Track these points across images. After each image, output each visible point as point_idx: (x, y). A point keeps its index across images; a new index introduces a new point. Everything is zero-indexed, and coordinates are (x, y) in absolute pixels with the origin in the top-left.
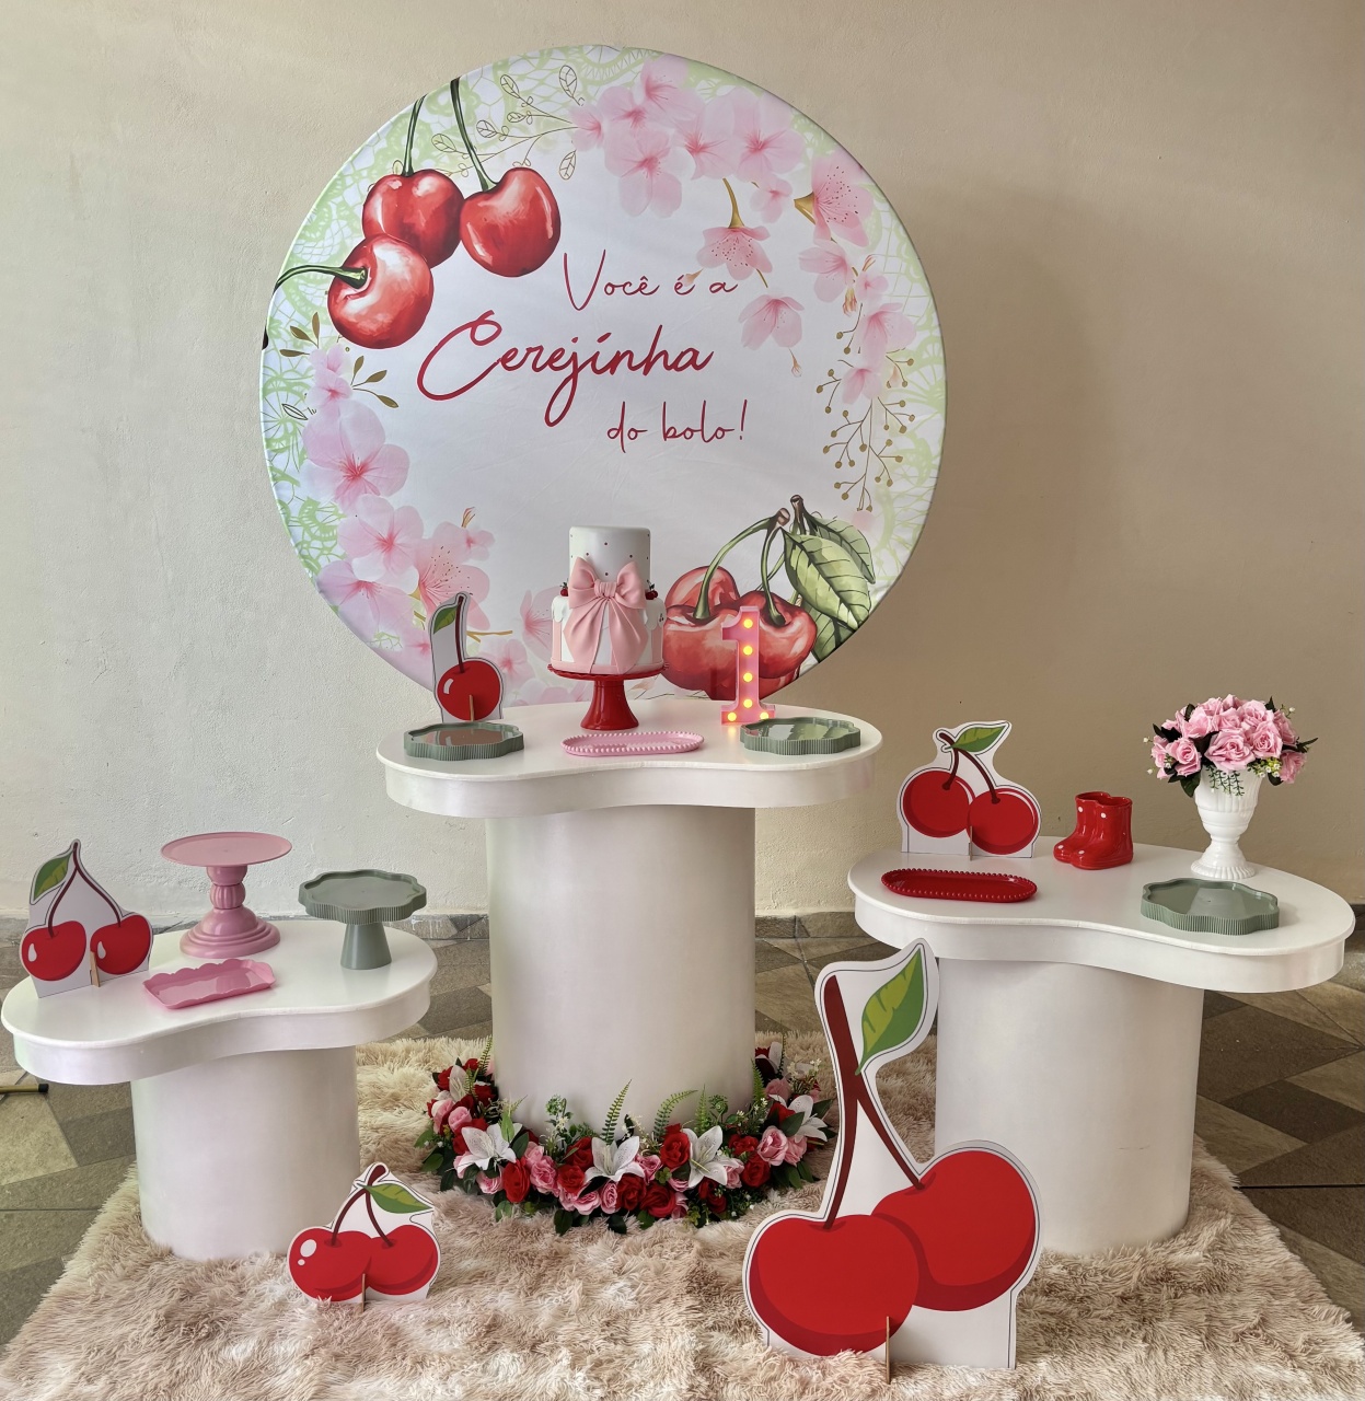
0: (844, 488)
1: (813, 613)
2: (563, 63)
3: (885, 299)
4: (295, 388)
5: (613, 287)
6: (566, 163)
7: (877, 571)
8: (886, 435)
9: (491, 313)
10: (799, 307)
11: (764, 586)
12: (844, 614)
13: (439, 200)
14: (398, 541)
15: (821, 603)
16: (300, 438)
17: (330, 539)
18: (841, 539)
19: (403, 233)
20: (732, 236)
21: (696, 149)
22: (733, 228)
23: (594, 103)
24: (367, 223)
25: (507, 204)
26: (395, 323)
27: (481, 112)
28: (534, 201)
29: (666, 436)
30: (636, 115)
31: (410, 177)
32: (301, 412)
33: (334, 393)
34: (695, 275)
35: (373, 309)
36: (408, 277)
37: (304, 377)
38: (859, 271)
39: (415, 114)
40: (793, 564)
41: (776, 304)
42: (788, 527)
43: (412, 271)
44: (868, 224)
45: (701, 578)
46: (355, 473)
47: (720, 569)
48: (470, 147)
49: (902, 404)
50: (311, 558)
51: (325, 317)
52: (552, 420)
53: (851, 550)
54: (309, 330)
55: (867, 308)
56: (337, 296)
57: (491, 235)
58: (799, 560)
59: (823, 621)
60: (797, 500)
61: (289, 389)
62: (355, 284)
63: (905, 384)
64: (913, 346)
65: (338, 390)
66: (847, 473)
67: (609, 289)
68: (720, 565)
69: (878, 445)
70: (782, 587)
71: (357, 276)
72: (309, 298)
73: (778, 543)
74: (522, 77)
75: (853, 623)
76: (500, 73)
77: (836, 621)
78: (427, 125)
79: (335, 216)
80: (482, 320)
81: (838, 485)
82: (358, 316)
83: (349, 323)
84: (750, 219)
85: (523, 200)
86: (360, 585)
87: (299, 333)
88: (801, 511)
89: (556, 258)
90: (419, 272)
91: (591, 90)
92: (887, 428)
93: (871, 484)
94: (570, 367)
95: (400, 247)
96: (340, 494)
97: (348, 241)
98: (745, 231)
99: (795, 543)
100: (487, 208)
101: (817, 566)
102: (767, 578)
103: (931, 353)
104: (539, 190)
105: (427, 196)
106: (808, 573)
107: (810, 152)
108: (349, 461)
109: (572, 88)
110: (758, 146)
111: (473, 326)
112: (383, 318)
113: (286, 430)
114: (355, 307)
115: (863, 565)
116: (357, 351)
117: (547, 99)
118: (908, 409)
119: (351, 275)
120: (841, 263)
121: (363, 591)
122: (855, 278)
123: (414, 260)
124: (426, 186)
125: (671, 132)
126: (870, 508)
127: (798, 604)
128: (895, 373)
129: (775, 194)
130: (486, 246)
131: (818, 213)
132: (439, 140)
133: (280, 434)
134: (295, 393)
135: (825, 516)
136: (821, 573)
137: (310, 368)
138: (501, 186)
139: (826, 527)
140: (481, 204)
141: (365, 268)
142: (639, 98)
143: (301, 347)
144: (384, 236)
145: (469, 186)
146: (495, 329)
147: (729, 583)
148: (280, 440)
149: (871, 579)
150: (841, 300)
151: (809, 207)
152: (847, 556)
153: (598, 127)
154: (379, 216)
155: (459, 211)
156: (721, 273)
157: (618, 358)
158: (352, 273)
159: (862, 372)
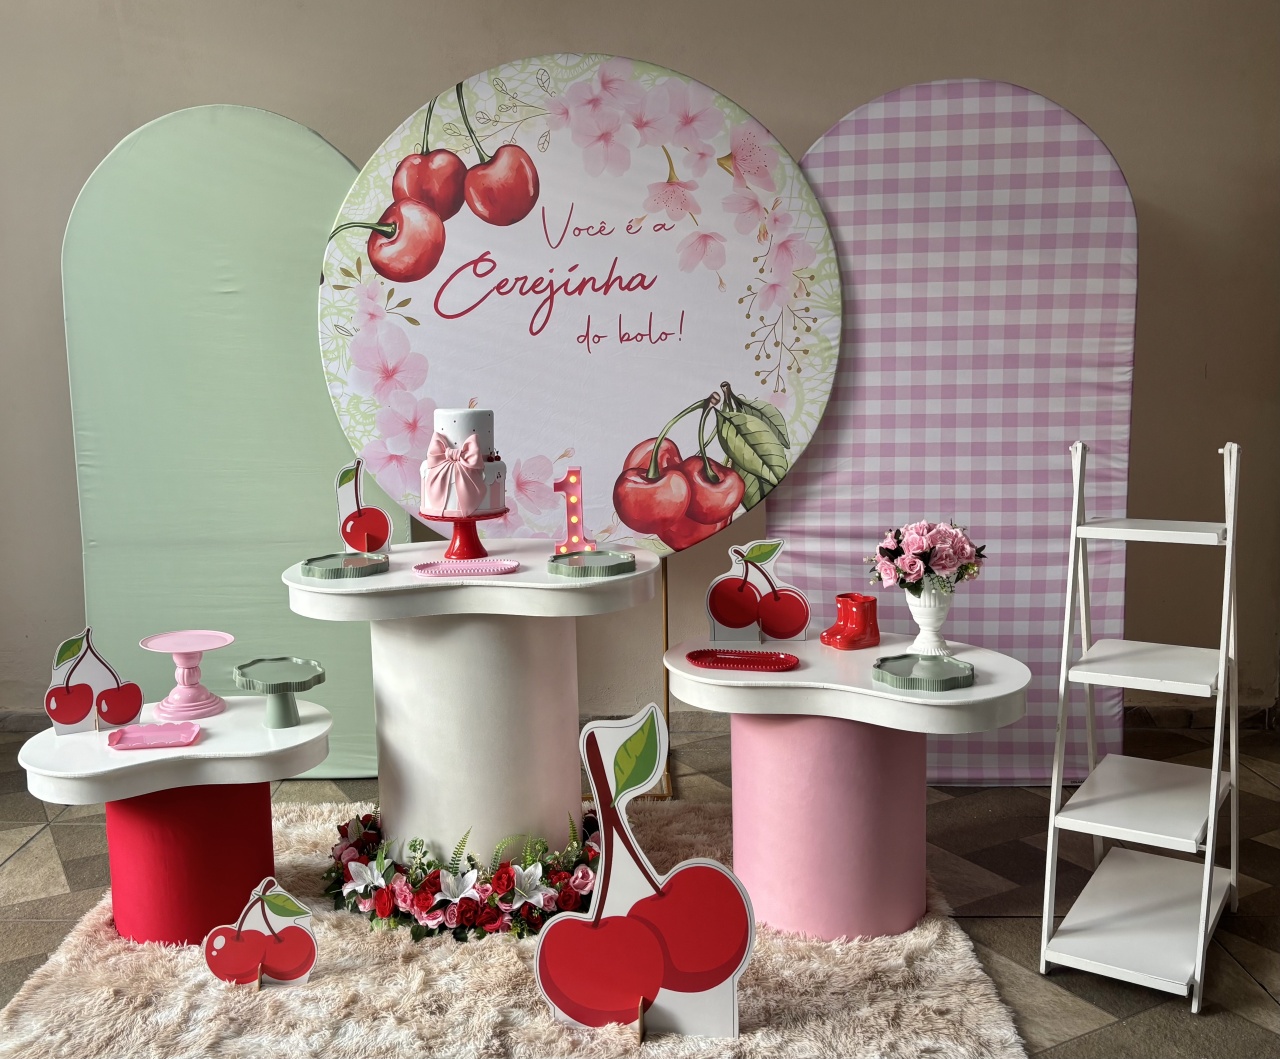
0: (762, 376)
1: (741, 472)
2: (539, 67)
3: (790, 231)
4: (344, 313)
5: (580, 230)
6: (543, 140)
7: (791, 438)
8: (795, 334)
9: (488, 253)
10: (724, 240)
11: (701, 452)
12: (766, 473)
13: (449, 170)
14: (420, 424)
15: (747, 465)
16: (347, 350)
17: (369, 424)
18: (761, 414)
19: (422, 196)
20: (671, 188)
21: (640, 124)
22: (670, 182)
23: (563, 95)
24: (396, 191)
25: (500, 172)
26: (417, 262)
27: (479, 106)
28: (519, 170)
29: (622, 340)
30: (595, 102)
31: (427, 155)
32: (347, 331)
33: (373, 316)
34: (642, 219)
35: (401, 253)
36: (426, 229)
37: (351, 304)
38: (769, 210)
39: (430, 110)
40: (725, 435)
41: (705, 238)
42: (719, 407)
43: (430, 224)
44: (776, 175)
45: (651, 447)
46: (389, 374)
47: (667, 439)
48: (471, 131)
49: (807, 310)
50: (356, 439)
51: (366, 260)
52: (535, 330)
53: (770, 424)
54: (353, 270)
55: (778, 237)
56: (374, 244)
57: (488, 195)
58: (729, 432)
59: (750, 479)
60: (726, 385)
61: (339, 313)
62: (388, 235)
63: (808, 294)
64: (814, 266)
65: (376, 313)
66: (764, 364)
67: (577, 232)
68: (667, 436)
69: (789, 341)
70: (716, 453)
71: (388, 229)
72: (354, 246)
73: (712, 417)
74: (509, 79)
75: (774, 480)
76: (493, 77)
77: (760, 479)
78: (440, 117)
79: (372, 186)
80: (482, 259)
81: (758, 374)
82: (391, 259)
83: (383, 263)
84: (683, 174)
85: (511, 168)
86: (392, 457)
87: (346, 273)
88: (729, 394)
89: (536, 210)
90: (435, 225)
91: (561, 85)
92: (795, 328)
93: (784, 372)
94: (549, 291)
95: (420, 207)
96: (377, 389)
97: (382, 204)
98: (679, 184)
99: (725, 419)
100: (484, 176)
101: (743, 436)
102: (703, 446)
103: (828, 270)
104: (523, 160)
105: (440, 168)
106: (736, 442)
107: (728, 122)
108: (384, 366)
109: (546, 85)
110: (688, 121)
111: (475, 263)
112: (409, 260)
113: (337, 345)
114: (388, 252)
115: (781, 436)
116: (390, 284)
117: (527, 94)
118: (812, 313)
119: (385, 229)
120: (755, 205)
121: (394, 462)
122: (766, 215)
123: (431, 217)
124: (439, 162)
125: (621, 113)
126: (784, 391)
127: (729, 466)
128: (800, 286)
129: (702, 155)
130: (484, 204)
131: (736, 168)
132: (449, 128)
133: (333, 347)
134: (344, 316)
135: (748, 398)
136: (747, 441)
137: (355, 298)
138: (494, 159)
139: (749, 406)
140: (480, 173)
141: (395, 223)
142: (597, 89)
143: (348, 282)
144: (409, 199)
145: (470, 160)
146: (491, 265)
147: (674, 450)
148: (334, 351)
149: (787, 446)
150: (755, 232)
151: (729, 164)
152: (766, 428)
153: (566, 112)
154: (404, 183)
155: (464, 179)
156: (662, 217)
157: (584, 283)
158: (384, 228)
159: (774, 287)
